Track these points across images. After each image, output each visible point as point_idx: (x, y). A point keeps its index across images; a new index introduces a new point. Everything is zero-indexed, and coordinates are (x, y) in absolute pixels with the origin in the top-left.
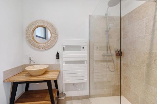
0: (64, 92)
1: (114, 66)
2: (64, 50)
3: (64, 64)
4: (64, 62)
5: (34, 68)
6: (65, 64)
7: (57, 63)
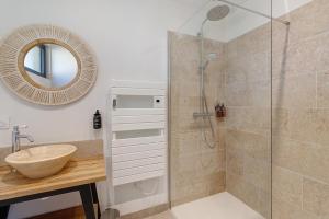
0: (113, 207)
1: (213, 135)
2: (114, 105)
3: (114, 140)
4: (114, 135)
5: (31, 155)
6: (117, 138)
7: (94, 139)
